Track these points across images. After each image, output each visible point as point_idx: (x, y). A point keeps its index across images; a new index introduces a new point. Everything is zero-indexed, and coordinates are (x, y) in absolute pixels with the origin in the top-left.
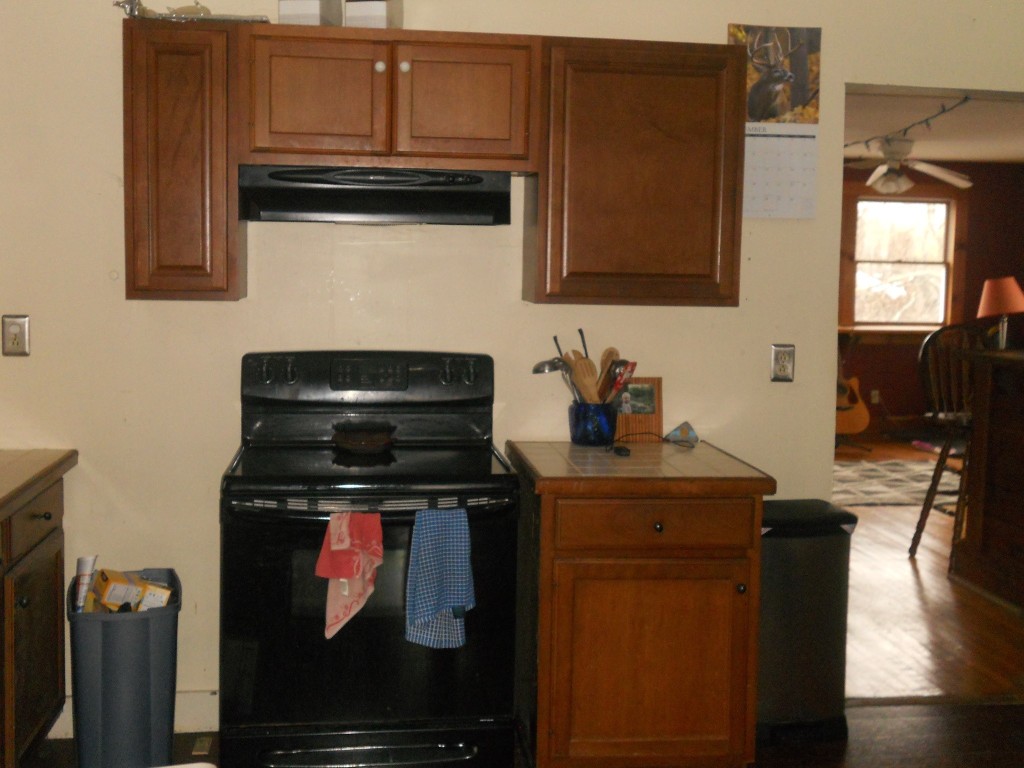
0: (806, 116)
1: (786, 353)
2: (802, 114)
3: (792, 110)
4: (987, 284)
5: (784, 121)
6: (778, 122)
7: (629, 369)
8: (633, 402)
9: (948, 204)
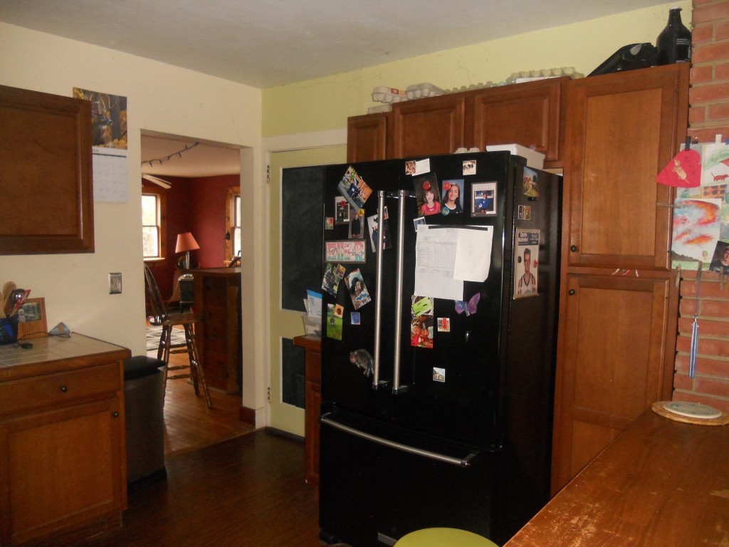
0: (121, 145)
1: (116, 277)
2: (118, 144)
3: (113, 141)
4: (179, 236)
5: (108, 147)
6: (105, 147)
7: (26, 295)
8: (26, 314)
9: (156, 196)
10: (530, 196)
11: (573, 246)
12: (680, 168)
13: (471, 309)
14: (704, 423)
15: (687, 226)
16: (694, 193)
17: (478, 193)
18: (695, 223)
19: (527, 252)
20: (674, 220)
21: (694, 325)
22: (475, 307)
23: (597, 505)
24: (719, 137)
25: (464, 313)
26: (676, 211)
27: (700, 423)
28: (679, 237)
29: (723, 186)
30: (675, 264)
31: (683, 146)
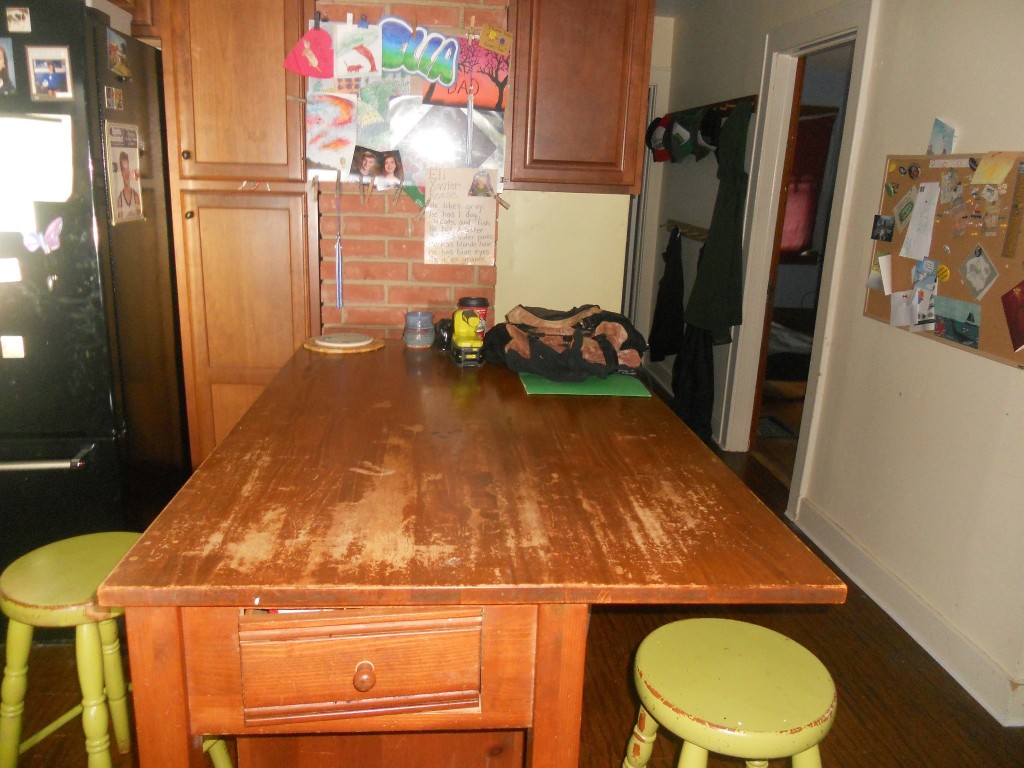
10: (119, 74)
11: (184, 152)
12: (310, 52)
13: (51, 244)
14: (358, 351)
15: (323, 126)
16: (328, 86)
17: (39, 63)
18: (330, 123)
19: (124, 157)
20: (307, 118)
21: (336, 246)
22: (57, 239)
23: (267, 439)
24: (350, 16)
25: (40, 250)
26: (309, 107)
27: (354, 351)
28: (314, 140)
29: (358, 80)
30: (312, 174)
31: (311, 23)
